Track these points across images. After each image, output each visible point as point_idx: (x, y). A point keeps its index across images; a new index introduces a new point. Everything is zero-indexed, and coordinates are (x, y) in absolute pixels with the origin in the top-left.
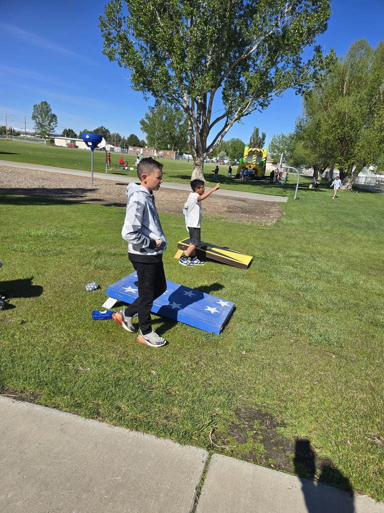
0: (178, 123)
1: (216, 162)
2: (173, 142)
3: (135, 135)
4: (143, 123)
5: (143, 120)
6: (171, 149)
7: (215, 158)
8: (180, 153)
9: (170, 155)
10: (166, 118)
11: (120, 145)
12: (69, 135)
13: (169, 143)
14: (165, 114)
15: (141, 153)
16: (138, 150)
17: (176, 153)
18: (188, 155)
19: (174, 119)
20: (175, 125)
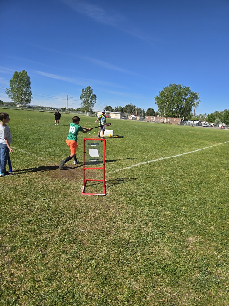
0: (185, 97)
1: (213, 126)
2: (180, 111)
3: (152, 108)
4: (157, 99)
5: (157, 97)
6: (177, 117)
7: (213, 124)
8: (185, 120)
9: (176, 122)
10: (176, 94)
11: (140, 115)
12: (108, 110)
13: (176, 112)
14: (175, 91)
15: (154, 120)
16: (152, 118)
17: (181, 120)
18: (192, 121)
19: (182, 94)
20: (182, 99)
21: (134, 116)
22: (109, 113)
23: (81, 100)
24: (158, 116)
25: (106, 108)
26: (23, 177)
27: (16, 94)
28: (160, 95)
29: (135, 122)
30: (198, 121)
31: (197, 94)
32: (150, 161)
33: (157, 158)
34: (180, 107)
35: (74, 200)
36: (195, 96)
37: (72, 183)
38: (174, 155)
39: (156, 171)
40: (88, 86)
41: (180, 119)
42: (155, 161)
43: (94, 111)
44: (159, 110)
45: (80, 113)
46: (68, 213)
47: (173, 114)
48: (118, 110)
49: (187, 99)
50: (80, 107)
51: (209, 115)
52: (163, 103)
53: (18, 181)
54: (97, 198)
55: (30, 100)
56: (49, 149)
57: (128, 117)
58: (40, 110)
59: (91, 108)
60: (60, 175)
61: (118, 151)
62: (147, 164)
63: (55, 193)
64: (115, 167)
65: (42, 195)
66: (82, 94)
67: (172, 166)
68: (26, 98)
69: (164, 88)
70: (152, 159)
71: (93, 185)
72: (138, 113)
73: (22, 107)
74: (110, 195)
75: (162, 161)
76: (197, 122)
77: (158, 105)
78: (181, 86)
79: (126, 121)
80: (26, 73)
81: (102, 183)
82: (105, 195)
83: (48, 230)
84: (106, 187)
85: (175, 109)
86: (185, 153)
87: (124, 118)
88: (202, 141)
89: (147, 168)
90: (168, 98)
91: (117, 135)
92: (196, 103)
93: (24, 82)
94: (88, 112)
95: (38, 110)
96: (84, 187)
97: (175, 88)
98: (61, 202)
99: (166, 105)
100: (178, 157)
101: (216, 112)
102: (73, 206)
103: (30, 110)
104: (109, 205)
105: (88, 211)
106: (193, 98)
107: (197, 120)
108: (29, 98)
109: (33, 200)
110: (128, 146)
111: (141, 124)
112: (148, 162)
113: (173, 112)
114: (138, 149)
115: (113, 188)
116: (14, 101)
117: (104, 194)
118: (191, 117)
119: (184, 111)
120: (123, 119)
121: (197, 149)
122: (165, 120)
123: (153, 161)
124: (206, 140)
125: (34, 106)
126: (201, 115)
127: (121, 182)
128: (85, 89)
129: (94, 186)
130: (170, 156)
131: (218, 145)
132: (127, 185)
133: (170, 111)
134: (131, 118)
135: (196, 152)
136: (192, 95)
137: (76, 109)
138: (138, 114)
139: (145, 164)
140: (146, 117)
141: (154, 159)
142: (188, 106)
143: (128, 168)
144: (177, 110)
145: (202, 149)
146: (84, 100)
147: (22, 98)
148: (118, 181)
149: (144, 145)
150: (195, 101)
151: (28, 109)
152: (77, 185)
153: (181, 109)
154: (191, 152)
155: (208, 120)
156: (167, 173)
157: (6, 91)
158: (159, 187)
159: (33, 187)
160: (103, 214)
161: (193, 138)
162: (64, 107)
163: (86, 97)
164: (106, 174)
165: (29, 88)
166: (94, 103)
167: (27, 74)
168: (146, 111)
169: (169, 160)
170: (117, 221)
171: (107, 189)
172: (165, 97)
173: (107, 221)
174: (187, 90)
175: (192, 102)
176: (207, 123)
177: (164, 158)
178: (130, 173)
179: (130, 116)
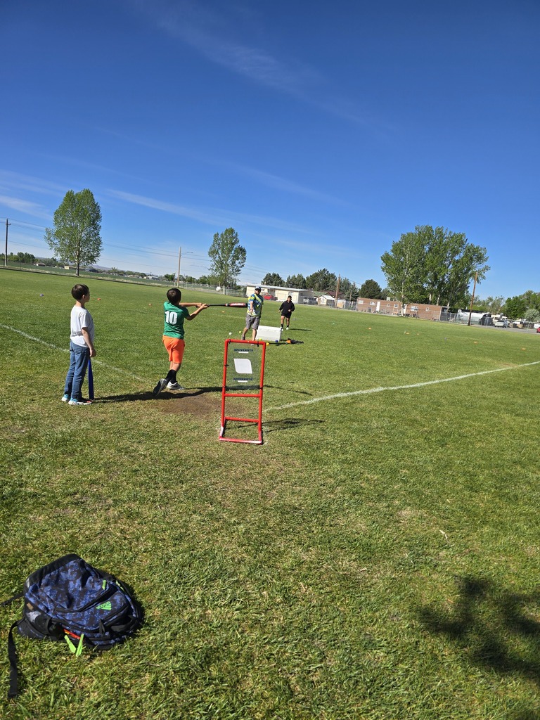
2: (440, 290)
3: (375, 280)
4: (386, 259)
5: (387, 255)
6: (434, 302)
7: (520, 320)
8: (451, 310)
9: (430, 313)
10: (430, 250)
11: (346, 296)
12: (272, 282)
13: (431, 292)
14: (428, 243)
15: (378, 309)
16: (373, 304)
17: (443, 310)
18: (469, 314)
19: (445, 249)
20: (445, 260)
21: (330, 298)
22: (273, 290)
23: (211, 259)
24: (388, 299)
25: (266, 277)
26: (111, 408)
27: (67, 241)
28: (392, 251)
29: (332, 311)
30: (483, 314)
31: (483, 252)
32: (355, 393)
33: (369, 387)
34: (441, 280)
35: (206, 447)
36: (476, 255)
37: (200, 421)
38: (408, 383)
39: (362, 410)
40: (229, 227)
41: (441, 308)
42: (365, 392)
43: (238, 284)
44: (389, 285)
45: (207, 288)
46: (197, 465)
47: (424, 297)
48: (294, 283)
49: (458, 261)
50: (208, 274)
51: (509, 300)
52: (399, 270)
53: (102, 413)
54: (246, 446)
55: (97, 255)
56: (151, 362)
57: (317, 300)
58: (117, 277)
59: (233, 276)
60: (177, 407)
61: (290, 370)
62: (347, 397)
63: (171, 435)
64: (282, 400)
65: (149, 437)
66: (213, 246)
67: (398, 404)
68: (89, 252)
69: (403, 237)
70: (359, 388)
71: (239, 427)
72: (340, 290)
73: (78, 270)
74: (269, 444)
75: (380, 394)
76: (480, 316)
77: (390, 274)
78: (444, 232)
79: (311, 310)
80: (92, 195)
81: (256, 424)
82: (262, 444)
83: (167, 484)
84: (262, 432)
85: (429, 283)
86: (434, 380)
87: (308, 301)
88: (480, 358)
89: (346, 404)
90: (412, 259)
91: (289, 339)
92: (479, 271)
93: (85, 215)
94: (226, 286)
95: (112, 279)
96: (222, 428)
97: (430, 237)
98: (184, 450)
99: (408, 273)
100: (417, 388)
101: (529, 294)
102: (205, 456)
103: (96, 277)
104: (268, 458)
105: (232, 465)
106: (471, 259)
107: (481, 312)
108: (94, 250)
109: (135, 445)
110: (311, 362)
111: (346, 315)
112: (351, 394)
113: (423, 292)
114: (334, 368)
115: (277, 433)
116: (61, 257)
117: (260, 442)
118: (466, 303)
119: (449, 289)
120: (305, 303)
121: (463, 374)
122: (405, 310)
123: (360, 392)
124: (490, 356)
125: (102, 270)
126: (491, 299)
127: (293, 425)
128: (222, 235)
129: (241, 428)
130: (400, 385)
131: (515, 367)
132: (303, 431)
133: (416, 288)
134: (325, 302)
135: (458, 380)
136: (469, 252)
137: (197, 278)
138: (341, 293)
139: (344, 398)
140: (360, 301)
141: (364, 389)
142: (459, 278)
143: (308, 402)
144: (434, 285)
145: (474, 374)
146: (217, 259)
147: (79, 250)
148: (286, 423)
149: (346, 361)
150: (477, 267)
151: (91, 275)
152: (209, 425)
153: (442, 284)
154: (447, 380)
155: (507, 311)
156: (386, 414)
157: (45, 234)
158: (364, 437)
159: (131, 425)
160: (257, 470)
161: (462, 352)
162: (171, 274)
163: (223, 252)
164: (264, 411)
165: (95, 229)
166: (239, 265)
167: (93, 198)
168: (359, 287)
169: (395, 392)
170: (282, 481)
171: (264, 433)
172: (404, 256)
173: (263, 479)
174: (459, 240)
175: (469, 269)
176: (505, 317)
177: (386, 388)
178: (310, 411)
179: (321, 297)
